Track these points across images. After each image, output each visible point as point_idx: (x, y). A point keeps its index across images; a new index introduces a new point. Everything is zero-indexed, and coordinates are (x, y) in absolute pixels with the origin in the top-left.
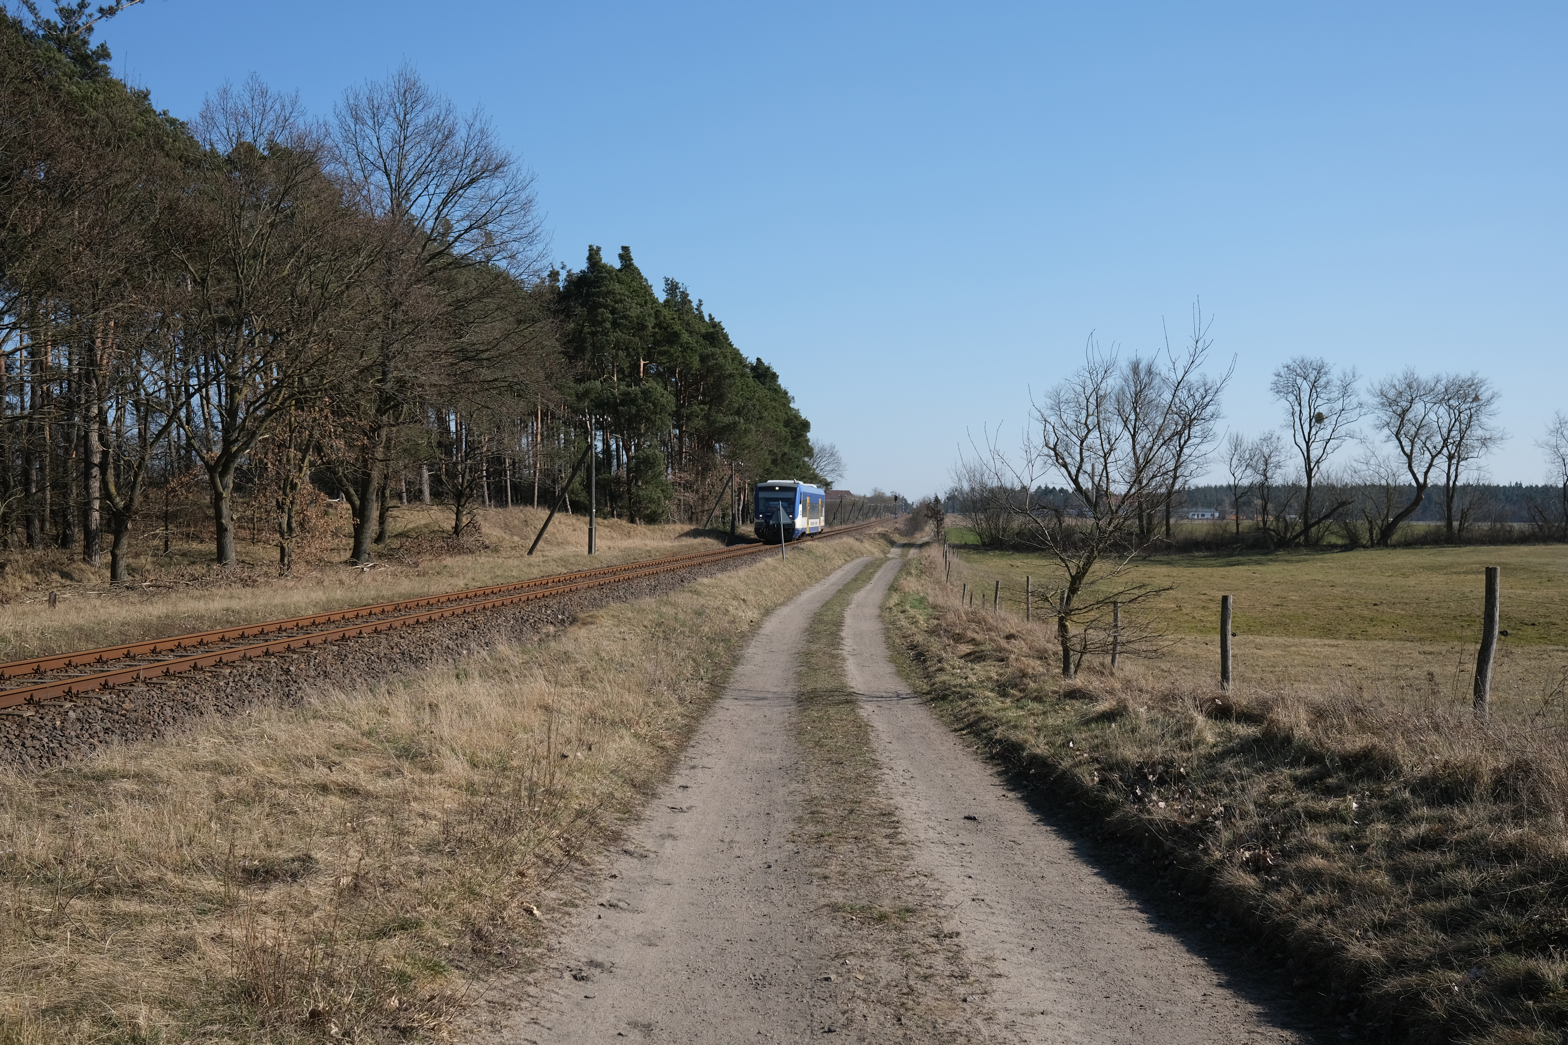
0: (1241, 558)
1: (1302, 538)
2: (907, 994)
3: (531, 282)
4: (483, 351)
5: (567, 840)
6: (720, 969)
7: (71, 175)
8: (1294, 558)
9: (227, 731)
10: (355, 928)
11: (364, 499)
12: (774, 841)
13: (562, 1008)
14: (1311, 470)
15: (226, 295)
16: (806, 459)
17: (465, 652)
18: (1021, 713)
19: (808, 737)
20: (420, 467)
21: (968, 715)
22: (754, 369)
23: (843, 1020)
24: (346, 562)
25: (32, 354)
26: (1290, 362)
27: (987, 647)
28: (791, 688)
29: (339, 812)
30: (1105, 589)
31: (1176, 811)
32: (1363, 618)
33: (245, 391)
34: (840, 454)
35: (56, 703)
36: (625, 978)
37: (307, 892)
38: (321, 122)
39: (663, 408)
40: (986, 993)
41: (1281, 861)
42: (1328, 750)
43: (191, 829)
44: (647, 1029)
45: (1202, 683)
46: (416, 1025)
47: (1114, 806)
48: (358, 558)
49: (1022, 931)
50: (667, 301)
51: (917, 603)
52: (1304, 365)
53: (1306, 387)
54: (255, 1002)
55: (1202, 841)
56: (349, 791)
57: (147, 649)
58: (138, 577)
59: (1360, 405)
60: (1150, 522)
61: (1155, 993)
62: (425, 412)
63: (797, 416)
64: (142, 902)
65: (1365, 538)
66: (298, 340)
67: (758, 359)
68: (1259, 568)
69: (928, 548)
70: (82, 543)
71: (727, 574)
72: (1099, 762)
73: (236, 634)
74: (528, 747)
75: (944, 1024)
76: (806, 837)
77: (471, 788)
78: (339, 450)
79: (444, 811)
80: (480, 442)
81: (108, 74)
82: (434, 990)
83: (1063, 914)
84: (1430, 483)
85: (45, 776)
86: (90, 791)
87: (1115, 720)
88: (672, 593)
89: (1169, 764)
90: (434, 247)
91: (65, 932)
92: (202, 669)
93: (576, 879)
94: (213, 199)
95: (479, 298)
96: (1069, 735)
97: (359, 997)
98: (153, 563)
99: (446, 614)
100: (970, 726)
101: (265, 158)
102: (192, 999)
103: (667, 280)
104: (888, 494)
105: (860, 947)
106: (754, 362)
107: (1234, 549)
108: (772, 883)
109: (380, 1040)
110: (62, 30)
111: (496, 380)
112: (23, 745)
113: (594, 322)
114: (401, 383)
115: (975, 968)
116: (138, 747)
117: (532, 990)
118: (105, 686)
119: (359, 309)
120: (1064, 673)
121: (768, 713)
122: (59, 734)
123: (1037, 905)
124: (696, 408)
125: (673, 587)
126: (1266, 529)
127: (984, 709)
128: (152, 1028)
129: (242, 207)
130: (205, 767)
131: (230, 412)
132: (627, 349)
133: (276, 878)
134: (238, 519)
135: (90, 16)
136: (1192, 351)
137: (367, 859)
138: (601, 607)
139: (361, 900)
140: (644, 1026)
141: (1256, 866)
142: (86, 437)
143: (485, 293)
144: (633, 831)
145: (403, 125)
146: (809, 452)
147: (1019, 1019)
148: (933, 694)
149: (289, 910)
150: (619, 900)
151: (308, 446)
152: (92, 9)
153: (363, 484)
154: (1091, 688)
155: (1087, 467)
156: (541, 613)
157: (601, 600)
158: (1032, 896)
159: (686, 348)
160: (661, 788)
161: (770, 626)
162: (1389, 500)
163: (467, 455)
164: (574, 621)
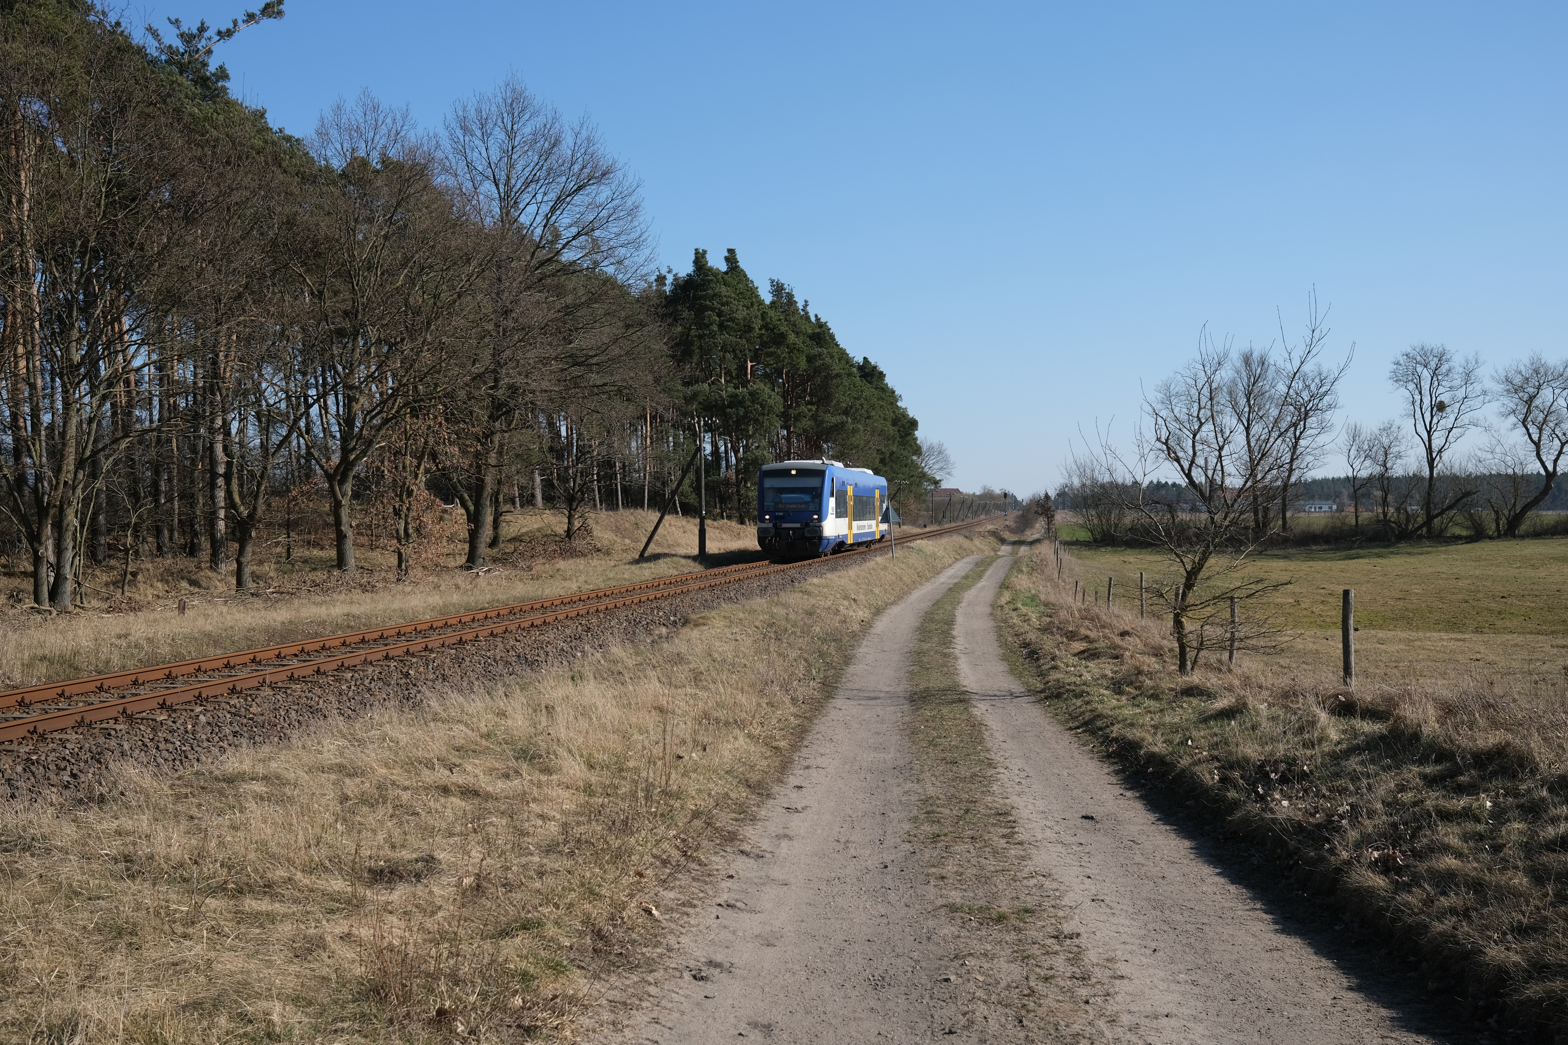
0: (1361, 551)
1: (1425, 530)
2: (1028, 995)
3: (637, 287)
4: (592, 357)
5: (684, 840)
6: (839, 970)
7: (194, 194)
8: (1416, 551)
9: (351, 734)
10: (478, 928)
11: (478, 504)
12: (890, 841)
13: (682, 1008)
14: (1433, 460)
15: (343, 307)
16: (915, 458)
17: (579, 654)
18: (1138, 711)
19: (921, 736)
20: (532, 472)
21: (1083, 713)
22: (861, 368)
23: (963, 1021)
24: (461, 567)
25: (160, 369)
26: (1409, 350)
27: (1101, 644)
28: (903, 688)
29: (460, 813)
30: (1222, 584)
31: (1300, 810)
32: (1490, 611)
33: (362, 400)
34: (948, 452)
35: (188, 707)
36: (744, 979)
37: (431, 893)
38: (431, 134)
39: (771, 409)
40: (1108, 995)
41: (1411, 861)
42: (1459, 747)
43: (319, 830)
44: (767, 1029)
45: (1323, 678)
46: (539, 1023)
47: (1236, 804)
48: (473, 563)
49: (1143, 932)
50: (773, 303)
51: (1028, 601)
52: (1424, 352)
53: (1426, 375)
54: (383, 1000)
55: (1328, 841)
56: (469, 792)
57: (272, 654)
58: (262, 584)
59: (1485, 393)
60: (1265, 516)
61: (1282, 996)
62: (536, 417)
63: (904, 415)
64: (273, 901)
65: (1491, 529)
66: (412, 350)
67: (865, 358)
68: (1380, 560)
69: (1038, 546)
70: (209, 551)
71: (838, 574)
72: (1218, 760)
73: (357, 639)
74: (644, 748)
75: (1067, 1026)
76: (922, 837)
77: (588, 789)
78: (453, 456)
79: (563, 812)
80: (591, 446)
81: (227, 94)
82: (556, 989)
83: (1185, 914)
84: (1559, 471)
85: (179, 778)
86: (221, 793)
87: (1234, 718)
88: (782, 594)
89: (1291, 762)
90: (542, 254)
91: (201, 930)
92: (325, 673)
93: (694, 879)
94: (329, 213)
95: (588, 304)
96: (1188, 733)
97: (484, 996)
98: (276, 570)
99: (560, 617)
100: (1086, 724)
101: (378, 171)
102: (323, 996)
103: (772, 281)
104: (997, 491)
105: (977, 947)
106: (861, 362)
107: (1354, 542)
108: (889, 883)
109: (505, 1038)
110: (183, 54)
111: (605, 384)
112: (157, 748)
113: (701, 325)
114: (513, 389)
115: (1097, 969)
116: (266, 749)
117: (652, 990)
118: (233, 691)
119: (471, 317)
120: (1180, 670)
121: (881, 713)
122: (190, 737)
123: (1158, 905)
124: (803, 408)
125: (783, 588)
126: (1386, 521)
127: (1100, 707)
128: (286, 1025)
129: (356, 221)
130: (331, 769)
131: (349, 421)
132: (734, 351)
133: (401, 878)
134: (358, 526)
135: (210, 39)
136: (1308, 340)
137: (488, 860)
138: (713, 608)
139: (484, 901)
140: (764, 1026)
141: (1385, 866)
142: (211, 449)
143: (594, 298)
144: (749, 832)
145: (511, 134)
146: (918, 451)
147: (1143, 1021)
148: (1047, 693)
149: (414, 910)
150: (737, 900)
151: (423, 453)
152: (211, 33)
153: (477, 490)
154: (1209, 685)
155: (1200, 461)
156: (653, 615)
157: (713, 601)
158: (1153, 897)
159: (792, 349)
160: (776, 789)
161: (881, 625)
162: (1516, 490)
163: (578, 459)
164: (686, 622)
